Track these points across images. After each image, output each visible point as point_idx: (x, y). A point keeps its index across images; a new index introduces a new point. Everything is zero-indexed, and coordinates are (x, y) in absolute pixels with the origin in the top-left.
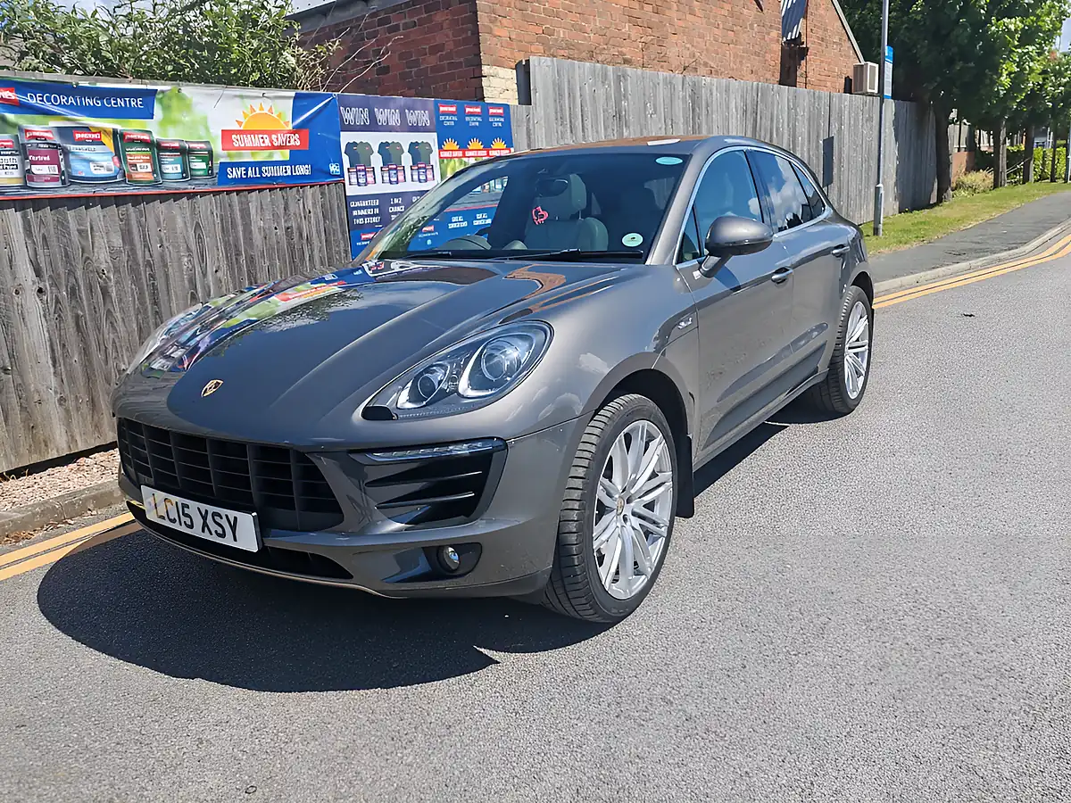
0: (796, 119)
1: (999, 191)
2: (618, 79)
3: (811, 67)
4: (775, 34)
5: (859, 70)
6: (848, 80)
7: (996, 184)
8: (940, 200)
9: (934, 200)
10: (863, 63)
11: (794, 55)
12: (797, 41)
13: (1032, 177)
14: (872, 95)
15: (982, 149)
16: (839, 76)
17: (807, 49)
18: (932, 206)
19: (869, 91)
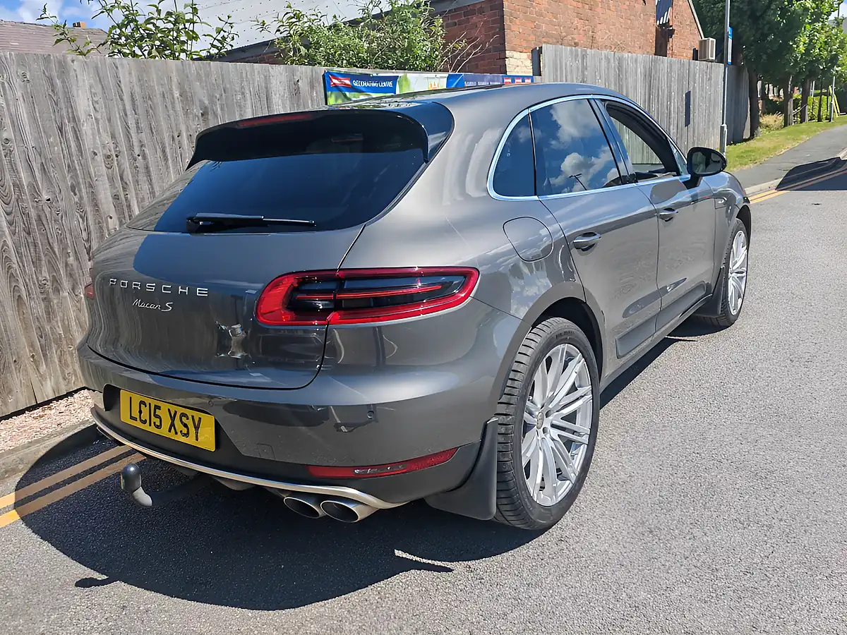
0: (671, 81)
1: (788, 128)
2: (584, 57)
3: (674, 43)
4: (652, 20)
5: (703, 44)
6: (695, 52)
7: (786, 124)
8: (752, 136)
9: (747, 135)
10: (703, 39)
11: (664, 35)
12: (666, 25)
13: (807, 118)
14: (712, 61)
15: (771, 98)
16: (690, 48)
17: (673, 30)
18: (746, 140)
19: (710, 58)
